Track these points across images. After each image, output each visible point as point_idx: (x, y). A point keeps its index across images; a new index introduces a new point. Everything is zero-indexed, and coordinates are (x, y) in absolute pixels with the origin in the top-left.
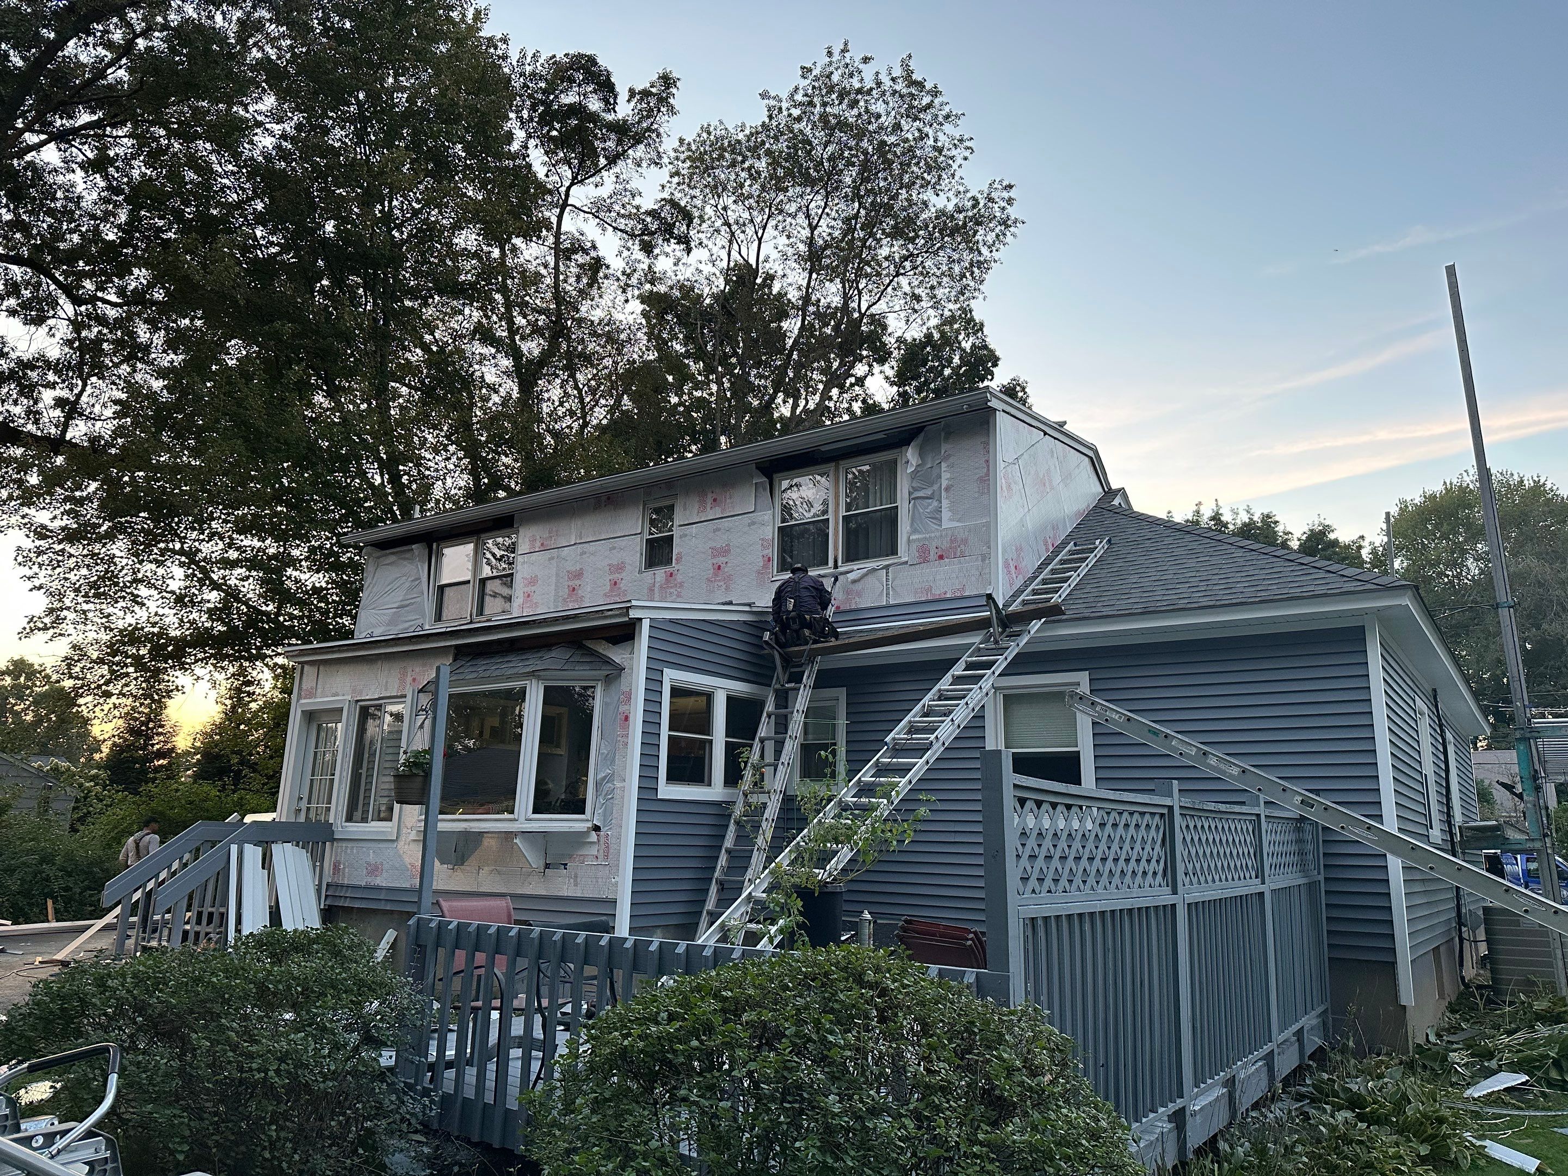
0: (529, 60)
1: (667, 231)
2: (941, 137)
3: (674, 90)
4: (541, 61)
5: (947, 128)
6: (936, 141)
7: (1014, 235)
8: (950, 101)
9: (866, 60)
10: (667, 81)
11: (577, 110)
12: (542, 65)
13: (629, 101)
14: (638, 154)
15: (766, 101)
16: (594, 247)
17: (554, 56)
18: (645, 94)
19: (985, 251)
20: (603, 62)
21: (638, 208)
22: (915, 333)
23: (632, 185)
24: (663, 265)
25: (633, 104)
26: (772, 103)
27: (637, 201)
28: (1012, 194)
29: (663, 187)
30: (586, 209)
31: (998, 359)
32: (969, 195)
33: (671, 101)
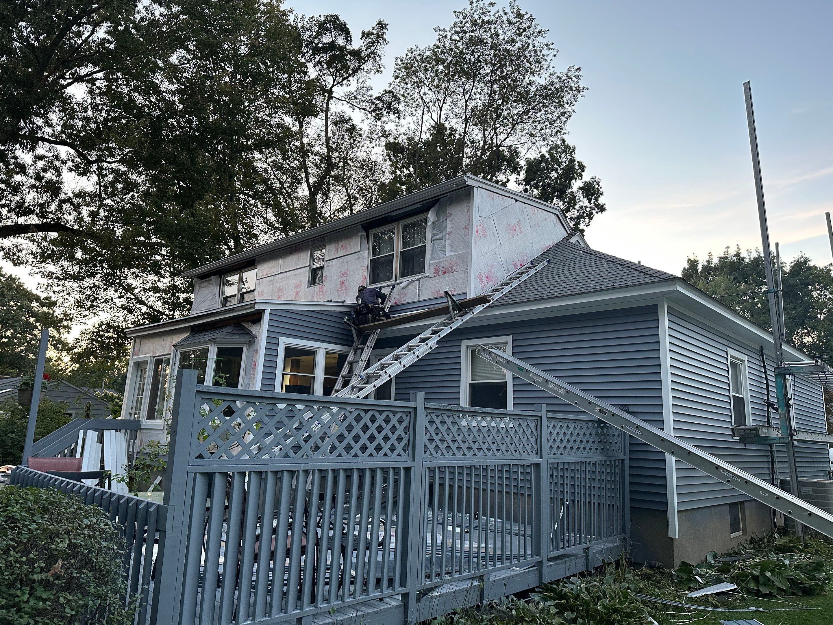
0: (299, 20)
1: (389, 107)
2: (537, 44)
3: (385, 30)
4: (306, 20)
5: (540, 39)
6: (534, 46)
7: (583, 96)
8: (540, 23)
9: (492, 5)
10: (381, 25)
11: (332, 46)
12: (307, 22)
13: (361, 39)
14: (369, 67)
15: (438, 33)
16: (350, 119)
17: (313, 17)
18: (370, 34)
19: (566, 106)
20: (342, 18)
21: (371, 96)
22: (533, 155)
23: (367, 84)
24: (390, 127)
25: (363, 40)
26: (441, 33)
27: (370, 92)
28: (580, 73)
29: (390, 84)
30: (343, 99)
31: (584, 167)
32: (556, 75)
33: (385, 36)
